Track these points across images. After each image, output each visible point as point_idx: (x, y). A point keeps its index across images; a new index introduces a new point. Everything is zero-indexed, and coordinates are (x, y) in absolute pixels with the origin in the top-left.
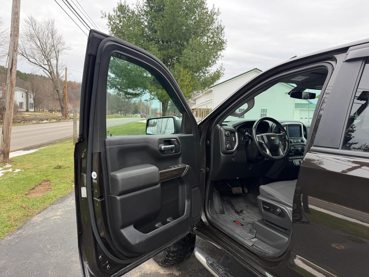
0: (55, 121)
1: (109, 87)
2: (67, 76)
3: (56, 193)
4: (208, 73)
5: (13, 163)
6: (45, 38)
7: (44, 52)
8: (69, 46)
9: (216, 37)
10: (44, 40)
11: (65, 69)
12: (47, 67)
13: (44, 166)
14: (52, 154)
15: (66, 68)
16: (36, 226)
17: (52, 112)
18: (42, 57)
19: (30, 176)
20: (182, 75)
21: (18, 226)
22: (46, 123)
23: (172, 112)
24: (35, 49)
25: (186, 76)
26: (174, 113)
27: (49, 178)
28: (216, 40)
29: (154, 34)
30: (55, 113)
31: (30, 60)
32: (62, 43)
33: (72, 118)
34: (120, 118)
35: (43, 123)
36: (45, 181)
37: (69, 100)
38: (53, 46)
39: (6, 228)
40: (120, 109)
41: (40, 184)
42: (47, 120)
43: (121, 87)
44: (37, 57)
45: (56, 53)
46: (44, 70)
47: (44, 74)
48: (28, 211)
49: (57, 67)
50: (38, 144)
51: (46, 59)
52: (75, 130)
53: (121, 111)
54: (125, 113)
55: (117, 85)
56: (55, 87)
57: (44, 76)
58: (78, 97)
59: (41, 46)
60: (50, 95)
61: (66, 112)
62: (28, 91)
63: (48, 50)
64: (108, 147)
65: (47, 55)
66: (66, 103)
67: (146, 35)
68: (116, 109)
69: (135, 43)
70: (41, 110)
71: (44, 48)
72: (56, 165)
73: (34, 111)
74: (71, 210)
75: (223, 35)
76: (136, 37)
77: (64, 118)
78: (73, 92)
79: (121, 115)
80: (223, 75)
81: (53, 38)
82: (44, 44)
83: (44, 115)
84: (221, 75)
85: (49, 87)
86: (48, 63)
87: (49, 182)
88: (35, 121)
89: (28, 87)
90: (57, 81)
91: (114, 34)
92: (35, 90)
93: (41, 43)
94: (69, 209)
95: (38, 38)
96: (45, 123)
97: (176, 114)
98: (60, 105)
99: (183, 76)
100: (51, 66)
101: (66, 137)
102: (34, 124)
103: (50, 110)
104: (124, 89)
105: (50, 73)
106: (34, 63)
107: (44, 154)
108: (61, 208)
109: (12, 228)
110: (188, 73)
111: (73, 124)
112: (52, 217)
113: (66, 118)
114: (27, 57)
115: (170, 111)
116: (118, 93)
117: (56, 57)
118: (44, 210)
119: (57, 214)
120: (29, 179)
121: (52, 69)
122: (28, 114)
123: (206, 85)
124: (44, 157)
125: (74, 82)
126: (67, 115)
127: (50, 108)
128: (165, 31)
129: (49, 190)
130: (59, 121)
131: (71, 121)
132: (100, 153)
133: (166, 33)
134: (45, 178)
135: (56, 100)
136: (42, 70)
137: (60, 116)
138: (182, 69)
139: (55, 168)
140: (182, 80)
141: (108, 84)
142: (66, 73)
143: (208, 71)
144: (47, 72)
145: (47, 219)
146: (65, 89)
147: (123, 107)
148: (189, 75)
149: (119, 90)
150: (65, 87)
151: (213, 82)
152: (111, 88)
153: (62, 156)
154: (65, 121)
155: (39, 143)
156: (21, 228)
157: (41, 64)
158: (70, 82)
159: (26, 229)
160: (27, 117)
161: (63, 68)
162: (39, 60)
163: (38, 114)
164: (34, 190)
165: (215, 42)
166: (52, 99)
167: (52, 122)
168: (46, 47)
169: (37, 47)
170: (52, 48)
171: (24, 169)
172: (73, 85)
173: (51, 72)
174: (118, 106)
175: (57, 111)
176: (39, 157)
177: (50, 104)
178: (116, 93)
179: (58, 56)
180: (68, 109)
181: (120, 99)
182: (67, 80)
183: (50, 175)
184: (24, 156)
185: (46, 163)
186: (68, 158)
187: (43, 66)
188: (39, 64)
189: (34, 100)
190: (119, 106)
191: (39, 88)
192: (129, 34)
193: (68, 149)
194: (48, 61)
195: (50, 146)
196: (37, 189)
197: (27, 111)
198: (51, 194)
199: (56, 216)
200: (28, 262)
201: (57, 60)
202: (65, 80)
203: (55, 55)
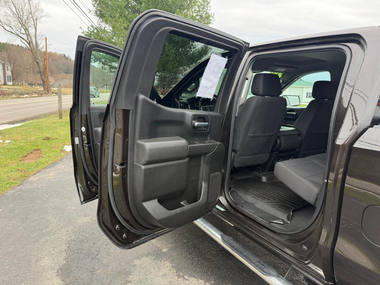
0: (36, 95)
1: (93, 60)
2: (47, 47)
3: (47, 159)
4: (194, 48)
5: (2, 134)
6: (20, 3)
7: (21, 19)
8: (48, 13)
9: (202, 11)
10: (20, 6)
11: (45, 40)
12: (25, 37)
13: (33, 138)
14: (39, 127)
15: (46, 38)
16: (33, 183)
17: (32, 86)
18: (19, 25)
19: (21, 146)
20: (167, 50)
21: (17, 184)
22: (27, 97)
23: (161, 88)
24: (10, 16)
25: (171, 50)
26: (163, 89)
27: (39, 147)
28: (202, 14)
29: (139, 5)
30: (35, 86)
31: (6, 28)
32: (40, 10)
33: (54, 92)
34: (105, 93)
35: (23, 98)
36: (36, 150)
37: (51, 73)
38: (31, 13)
39: (7, 185)
40: (105, 83)
41: (31, 153)
42: (27, 94)
43: (105, 61)
44: (13, 25)
45: (34, 21)
46: (22, 40)
47: (21, 44)
48: (24, 173)
49: (36, 37)
50: (22, 119)
51: (23, 28)
52: (60, 105)
53: (106, 85)
54: (110, 88)
55: (101, 59)
56: (35, 59)
57: (21, 46)
58: (59, 70)
59: (18, 13)
60: (29, 67)
61: (48, 86)
62: (4, 63)
63: (25, 17)
64: (91, 111)
65: (24, 23)
66: (47, 77)
67: (131, 6)
68: (101, 83)
69: (119, 14)
70: (19, 83)
71: (21, 16)
72: (44, 137)
73: (13, 85)
74: (62, 172)
75: (209, 8)
76: (120, 9)
77: (46, 92)
78: (54, 64)
79: (107, 90)
80: (211, 50)
81: (29, 3)
82: (20, 10)
83: (24, 89)
84: (209, 50)
85: (27, 59)
86: (26, 32)
87: (39, 151)
88: (15, 96)
89: (4, 58)
90: (36, 52)
91: (97, 4)
92: (12, 61)
93: (17, 9)
94: (60, 171)
95: (13, 3)
96: (25, 97)
97: (165, 90)
98: (41, 79)
99: (169, 51)
100: (29, 35)
101: (50, 111)
102: (14, 98)
103: (29, 84)
104: (109, 62)
105: (29, 44)
106: (10, 32)
107: (31, 127)
108: (53, 171)
109: (13, 185)
110: (173, 47)
111: (57, 99)
112: (47, 177)
113: (48, 92)
114: (2, 25)
115: (159, 86)
116: (102, 67)
117: (34, 26)
118: (38, 172)
119: (50, 175)
120: (20, 148)
121: (31, 38)
122: (6, 87)
123: (193, 60)
124: (31, 130)
125: (55, 53)
126: (49, 89)
127: (29, 81)
128: (150, 3)
129: (41, 157)
130: (41, 95)
131: (53, 96)
132: (86, 115)
133: (151, 6)
134: (35, 148)
135: (36, 73)
136: (19, 39)
137: (42, 90)
138: (167, 44)
139: (44, 139)
140: (167, 55)
141: (92, 57)
142: (46, 43)
143: (194, 46)
144: (25, 42)
145: (42, 178)
146: (46, 61)
147: (109, 82)
148: (175, 50)
149: (103, 64)
150: (45, 58)
151: (200, 57)
152: (96, 62)
153: (49, 129)
154: (47, 95)
155: (23, 117)
156: (21, 184)
157: (18, 32)
158: (50, 53)
159: (25, 185)
160: (6, 91)
161: (43, 38)
162: (15, 29)
163: (17, 88)
164: (27, 158)
165: (201, 16)
166: (32, 72)
167: (34, 97)
168: (23, 14)
169: (13, 14)
170: (30, 15)
171: (14, 140)
172: (54, 56)
173: (29, 42)
174: (103, 80)
175: (38, 85)
176: (27, 130)
177: (29, 77)
178: (101, 67)
179: (36, 25)
180: (49, 82)
181: (105, 72)
182: (47, 51)
183: (40, 145)
184: (12, 129)
185: (34, 135)
186: (55, 131)
187: (20, 35)
188: (16, 34)
189: (11, 72)
190: (105, 80)
191: (16, 60)
192: (113, 5)
193: (54, 123)
194: (26, 30)
195: (36, 121)
196: (29, 156)
197: (5, 84)
198: (42, 160)
199: (49, 176)
200: (31, 206)
201: (36, 28)
202: (45, 51)
203: (33, 23)
